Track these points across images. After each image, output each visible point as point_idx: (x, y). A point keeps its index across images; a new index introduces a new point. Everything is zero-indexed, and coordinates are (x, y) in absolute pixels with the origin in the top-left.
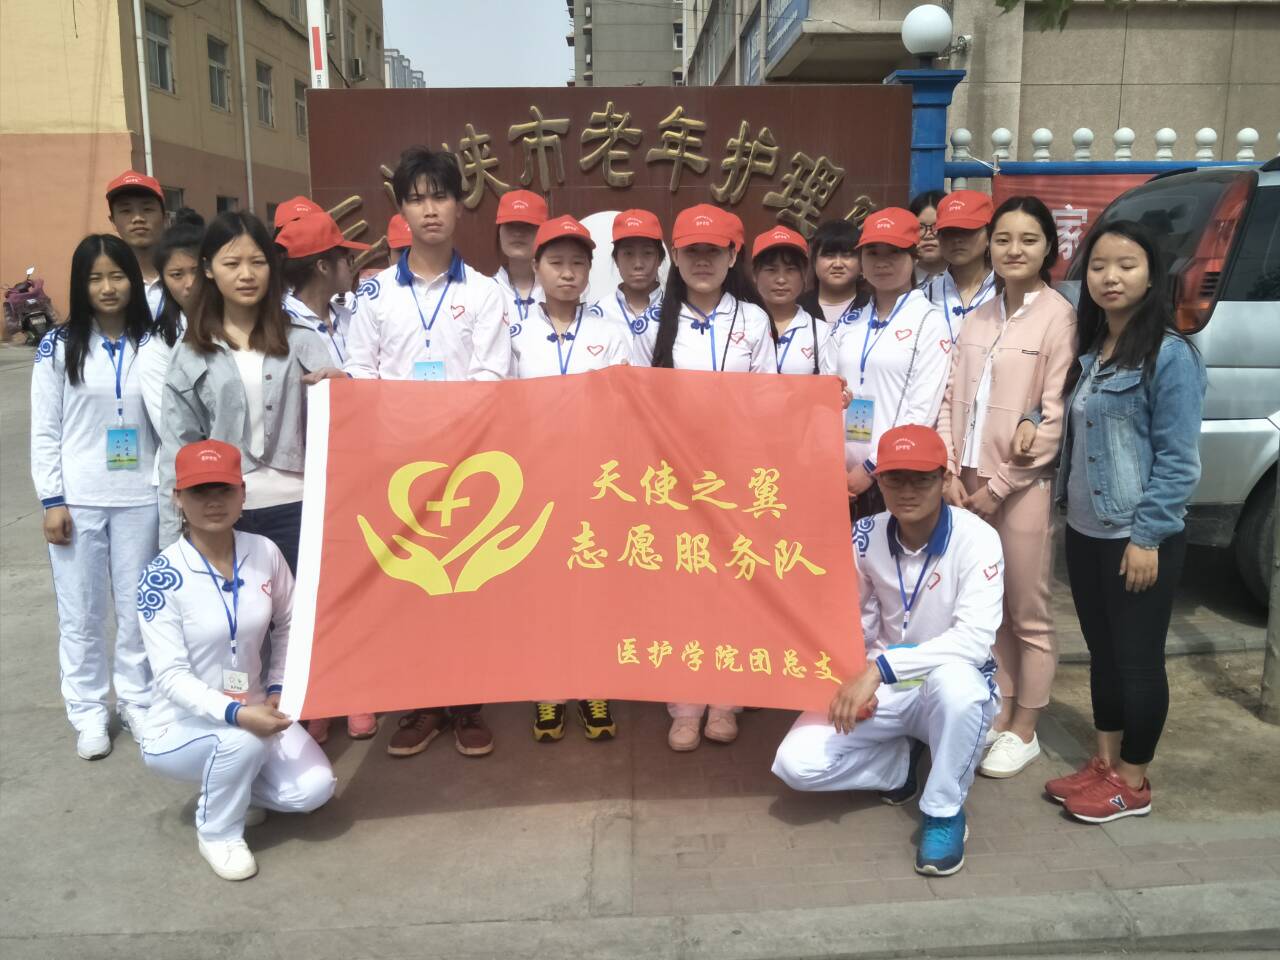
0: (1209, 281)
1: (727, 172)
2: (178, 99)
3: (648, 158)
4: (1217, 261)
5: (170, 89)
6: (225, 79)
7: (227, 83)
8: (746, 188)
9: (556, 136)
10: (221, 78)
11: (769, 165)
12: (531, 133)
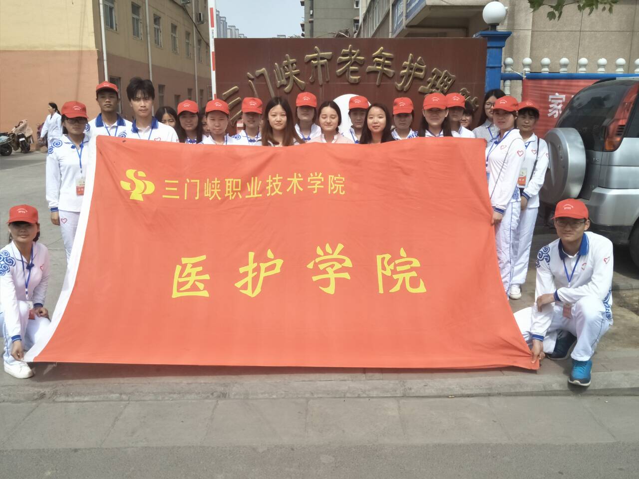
0: (620, 129)
1: (402, 77)
2: (118, 34)
3: (367, 70)
4: (624, 120)
5: (115, 29)
6: (139, 24)
7: (140, 25)
8: (411, 84)
9: (326, 60)
10: (137, 23)
11: (421, 74)
12: (315, 59)
